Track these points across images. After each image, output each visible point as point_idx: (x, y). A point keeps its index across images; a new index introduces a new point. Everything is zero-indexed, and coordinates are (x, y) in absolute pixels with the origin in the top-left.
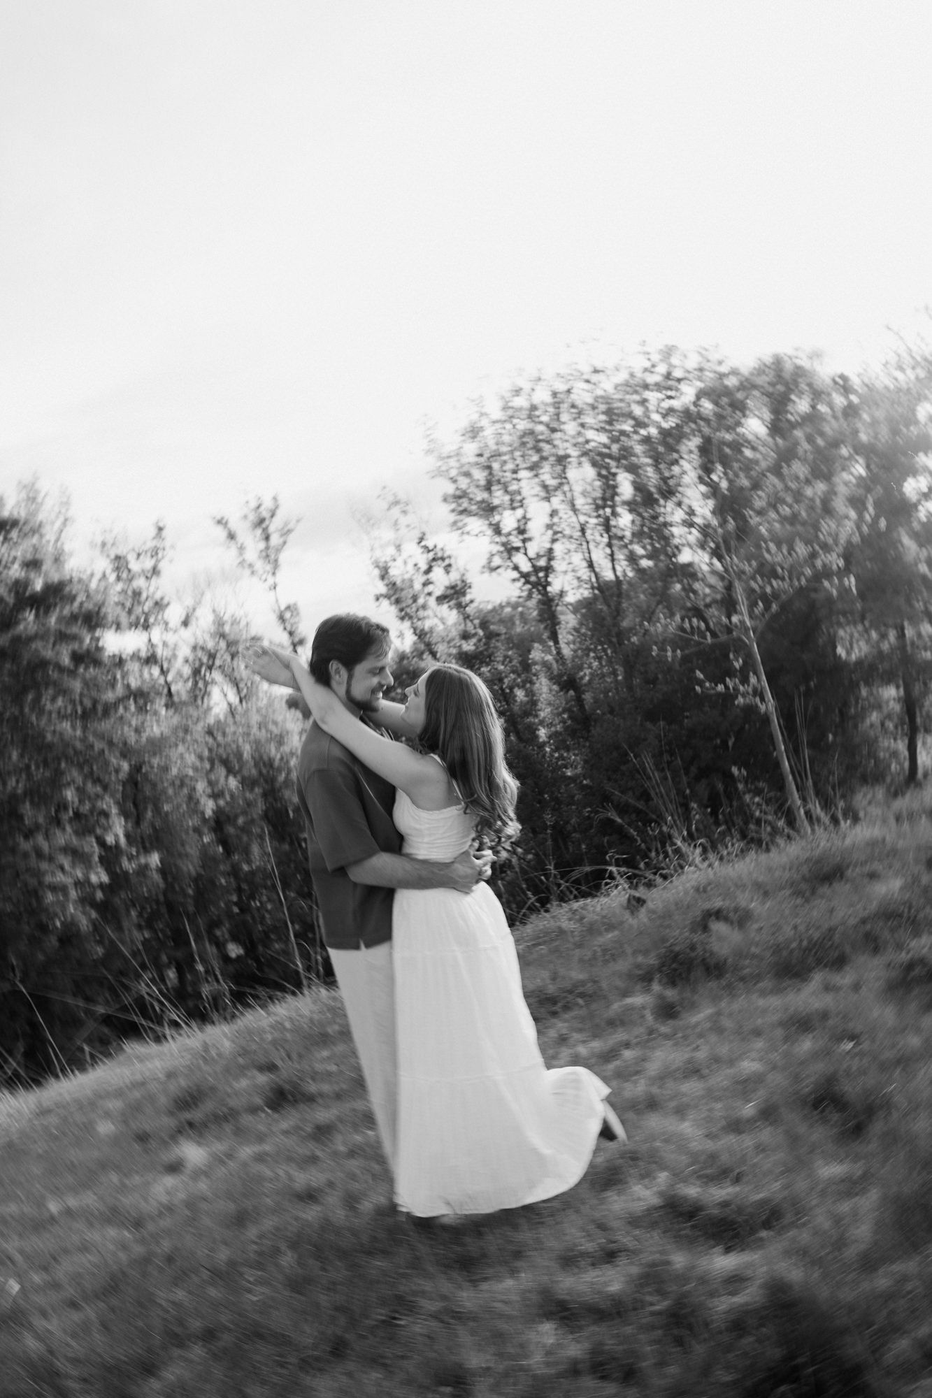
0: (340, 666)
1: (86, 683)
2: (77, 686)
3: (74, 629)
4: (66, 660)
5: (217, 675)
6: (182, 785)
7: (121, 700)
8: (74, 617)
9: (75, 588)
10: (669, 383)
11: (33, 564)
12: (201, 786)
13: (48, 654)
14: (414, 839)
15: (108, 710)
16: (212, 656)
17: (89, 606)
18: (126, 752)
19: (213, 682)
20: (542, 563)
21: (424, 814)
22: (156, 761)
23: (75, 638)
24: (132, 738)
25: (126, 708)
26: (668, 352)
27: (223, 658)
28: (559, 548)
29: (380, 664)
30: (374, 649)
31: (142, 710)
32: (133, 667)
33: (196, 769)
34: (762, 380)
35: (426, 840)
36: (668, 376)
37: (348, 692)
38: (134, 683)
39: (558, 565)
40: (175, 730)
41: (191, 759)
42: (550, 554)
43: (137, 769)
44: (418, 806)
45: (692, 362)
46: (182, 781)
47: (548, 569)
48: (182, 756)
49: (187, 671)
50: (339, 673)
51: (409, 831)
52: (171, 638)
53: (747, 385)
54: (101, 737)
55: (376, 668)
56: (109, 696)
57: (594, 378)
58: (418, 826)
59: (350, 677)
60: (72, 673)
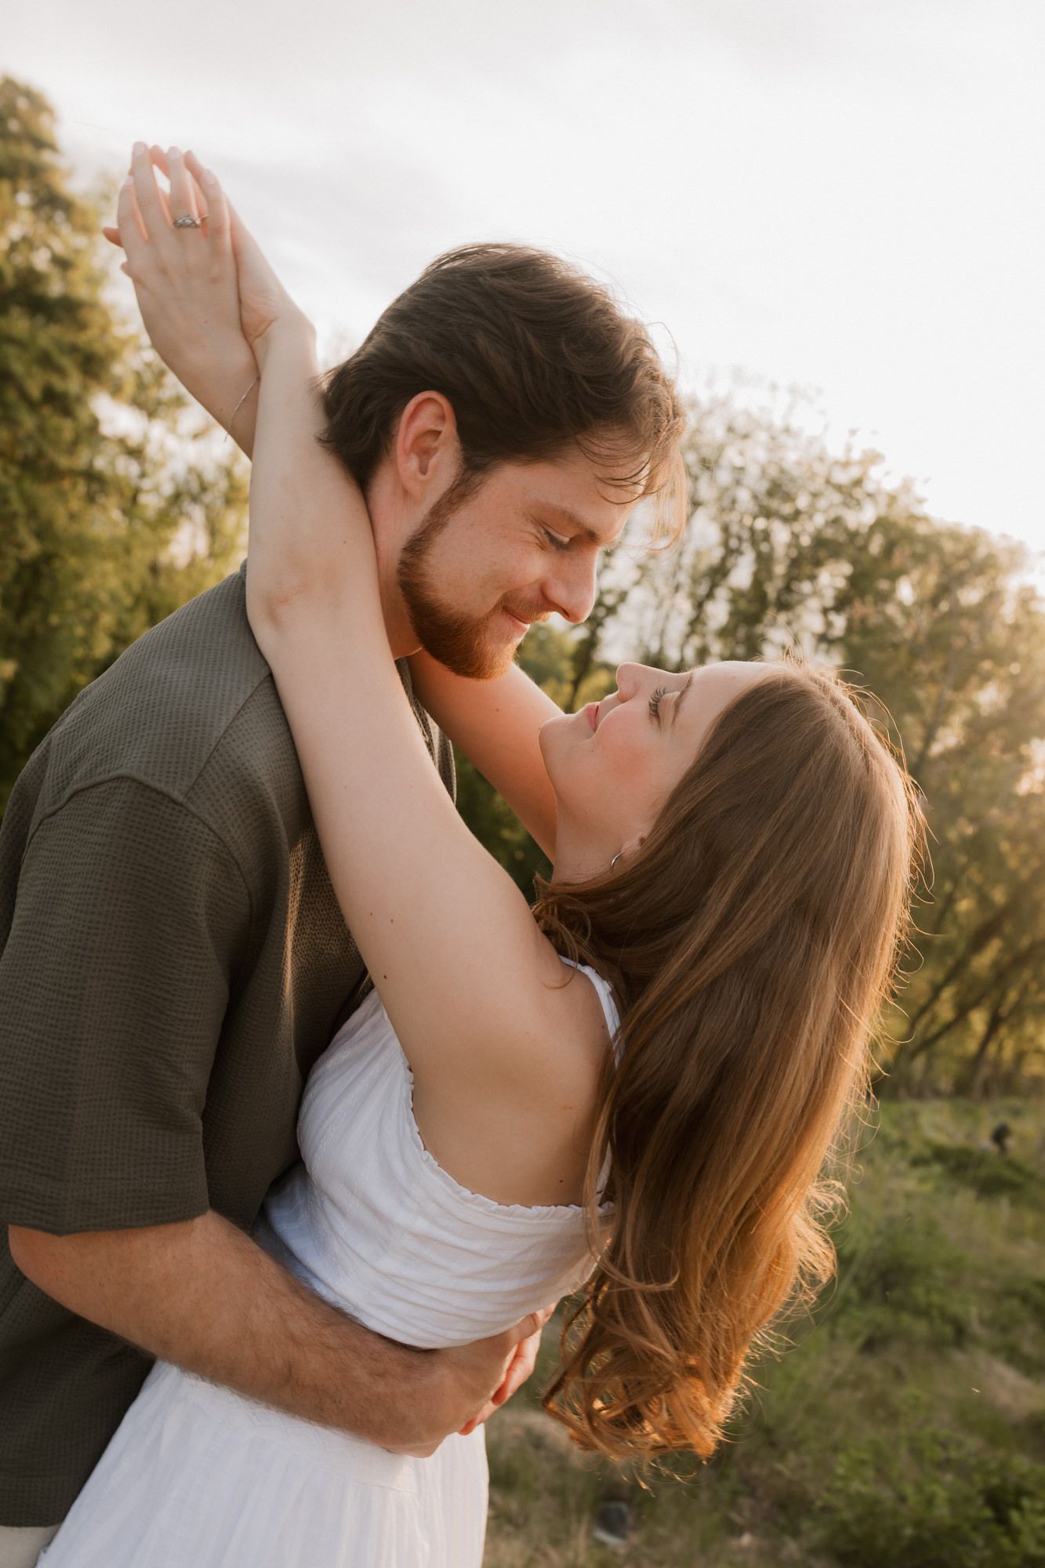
0: (448, 429)
1: (42, 429)
2: (28, 422)
3: (66, 362)
4: (35, 390)
5: (198, 513)
6: (87, 606)
7: (73, 473)
8: (74, 349)
9: (94, 318)
10: (851, 493)
11: (63, 264)
12: (107, 620)
13: (18, 367)
14: (342, 1227)
15: (53, 474)
16: (204, 488)
17: (98, 348)
18: (44, 531)
19: (189, 517)
20: (610, 600)
21: (435, 1181)
22: (73, 562)
23: (60, 371)
24: (61, 520)
25: (74, 486)
26: (873, 458)
27: (213, 497)
28: (637, 596)
29: (590, 516)
30: (608, 441)
31: (91, 498)
32: (112, 449)
33: (114, 597)
34: (948, 546)
35: (388, 1264)
36: (858, 482)
37: (417, 546)
38: (100, 464)
39: (625, 612)
40: (114, 540)
41: (114, 583)
42: (623, 597)
43: (47, 558)
44: (430, 1139)
45: (890, 485)
46: (89, 602)
47: (611, 610)
48: (104, 575)
49: (168, 489)
50: (425, 453)
51: (336, 1189)
52: (172, 443)
53: (931, 544)
54: (26, 499)
55: (571, 519)
56: (63, 462)
57: (783, 439)
58: (384, 1201)
59: (458, 494)
60: (33, 406)
